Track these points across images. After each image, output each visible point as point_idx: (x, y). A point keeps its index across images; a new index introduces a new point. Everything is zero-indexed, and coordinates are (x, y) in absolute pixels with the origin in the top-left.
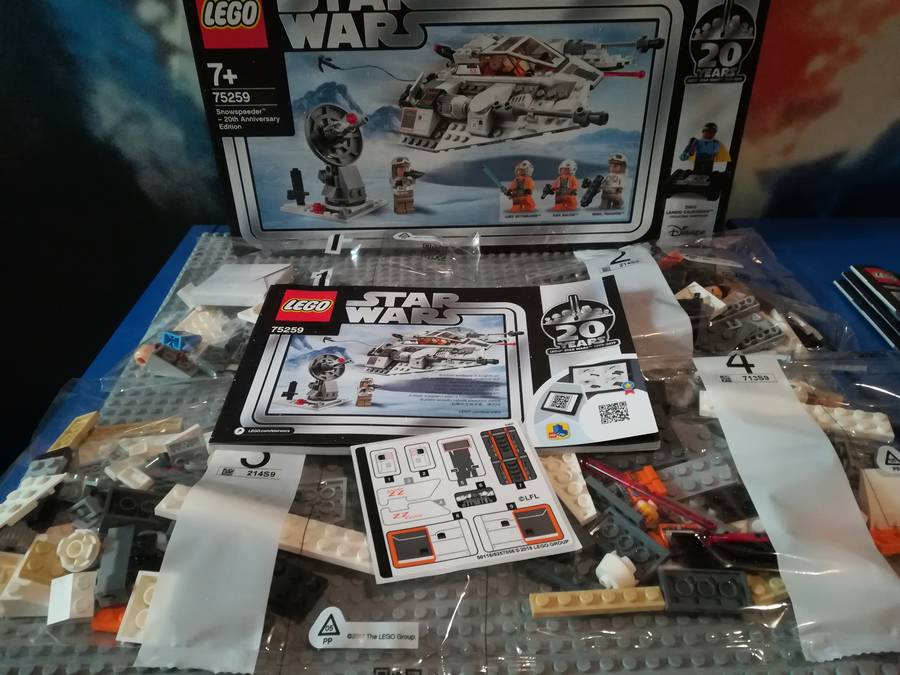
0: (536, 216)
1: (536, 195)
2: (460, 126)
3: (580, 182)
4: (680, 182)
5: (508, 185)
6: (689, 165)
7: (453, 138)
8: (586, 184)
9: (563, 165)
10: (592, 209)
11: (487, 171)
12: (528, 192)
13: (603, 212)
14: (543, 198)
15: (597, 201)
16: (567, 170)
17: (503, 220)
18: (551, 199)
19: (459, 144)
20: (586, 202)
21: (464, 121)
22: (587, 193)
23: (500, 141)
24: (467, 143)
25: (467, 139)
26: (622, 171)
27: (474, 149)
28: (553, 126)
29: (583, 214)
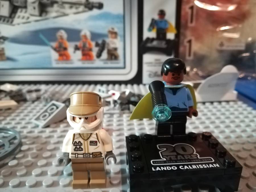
0: (72, 63)
1: (70, 50)
2: (24, 10)
3: (93, 44)
4: (149, 45)
5: (55, 44)
6: (153, 34)
7: (21, 17)
8: (97, 45)
9: (83, 33)
10: (103, 60)
11: (42, 36)
12: (65, 49)
13: (109, 62)
14: (74, 52)
15: (105, 55)
16: (85, 36)
17: (54, 65)
18: (79, 53)
19: (24, 21)
20: (99, 55)
21: (25, 7)
22: (99, 50)
23: (46, 19)
24: (29, 20)
25: (28, 18)
26: (116, 37)
27: (33, 24)
28: (74, 10)
29: (98, 63)
